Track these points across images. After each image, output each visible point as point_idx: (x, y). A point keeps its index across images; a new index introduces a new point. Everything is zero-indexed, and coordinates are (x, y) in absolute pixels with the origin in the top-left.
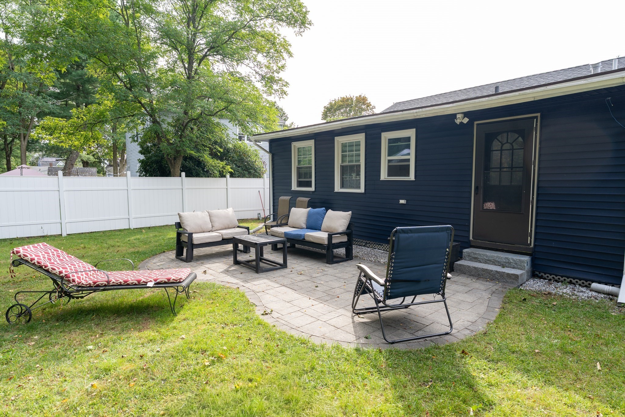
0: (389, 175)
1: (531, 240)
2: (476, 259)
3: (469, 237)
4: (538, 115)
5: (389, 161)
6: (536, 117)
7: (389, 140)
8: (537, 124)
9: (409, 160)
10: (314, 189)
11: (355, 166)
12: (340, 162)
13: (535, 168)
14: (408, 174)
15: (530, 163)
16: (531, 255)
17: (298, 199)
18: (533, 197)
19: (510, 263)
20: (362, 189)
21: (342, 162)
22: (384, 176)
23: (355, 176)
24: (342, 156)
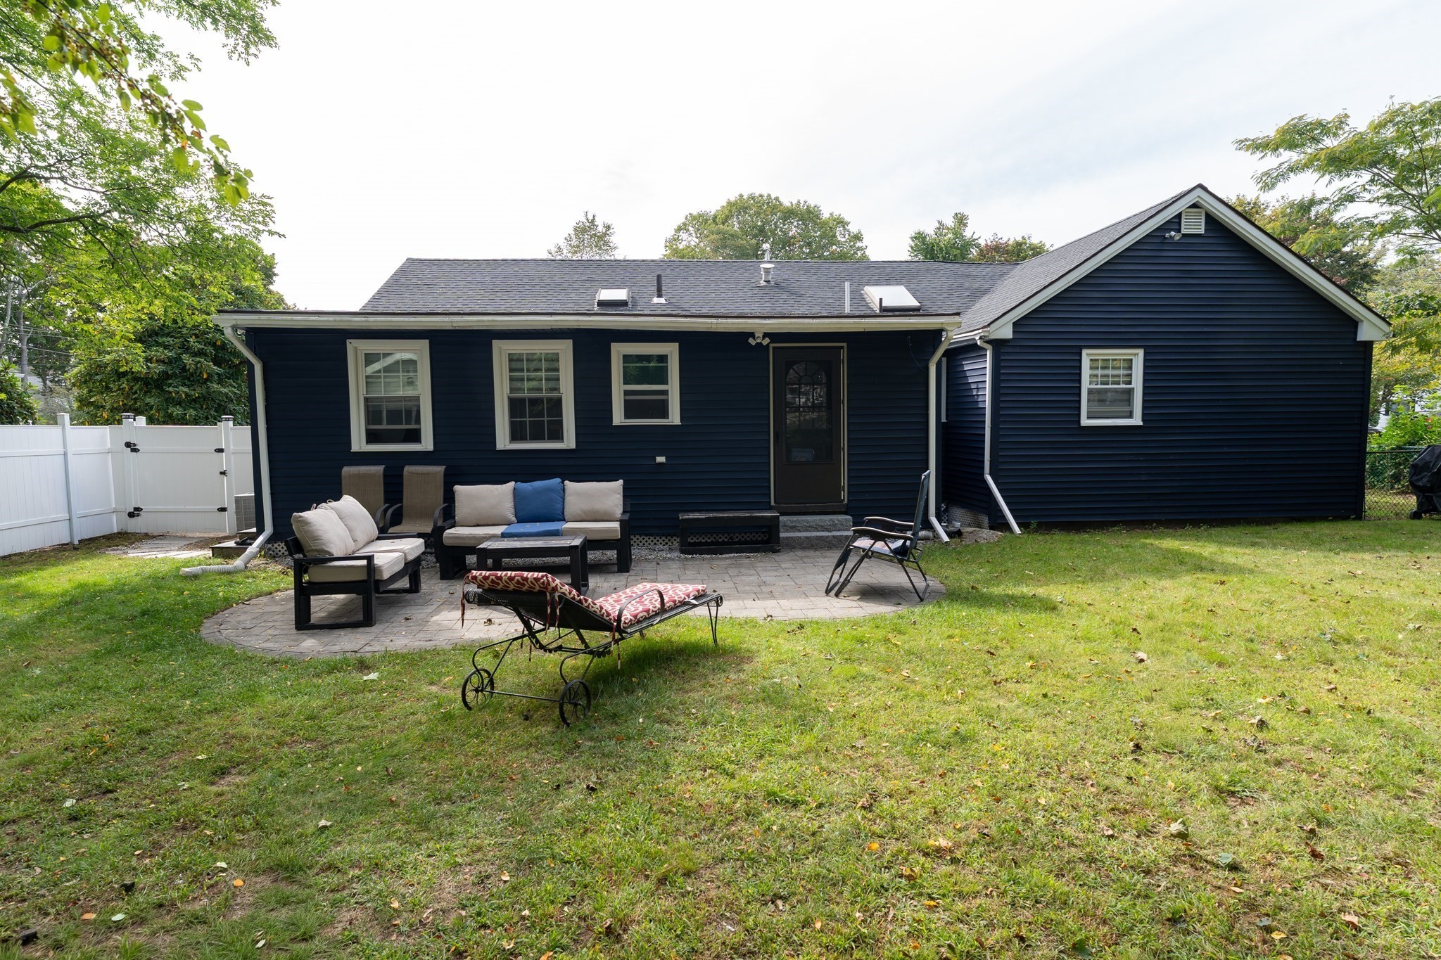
0: (627, 416)
1: (844, 495)
2: (794, 528)
3: (770, 502)
4: (845, 345)
5: (627, 393)
6: (843, 347)
7: (625, 356)
8: (844, 355)
9: (665, 392)
10: (430, 447)
11: (550, 400)
12: (507, 390)
13: (844, 409)
14: (664, 413)
15: (839, 402)
16: (846, 513)
17: (408, 469)
18: (845, 443)
19: (834, 525)
20: (569, 441)
21: (512, 390)
22: (618, 418)
23: (546, 419)
24: (511, 379)
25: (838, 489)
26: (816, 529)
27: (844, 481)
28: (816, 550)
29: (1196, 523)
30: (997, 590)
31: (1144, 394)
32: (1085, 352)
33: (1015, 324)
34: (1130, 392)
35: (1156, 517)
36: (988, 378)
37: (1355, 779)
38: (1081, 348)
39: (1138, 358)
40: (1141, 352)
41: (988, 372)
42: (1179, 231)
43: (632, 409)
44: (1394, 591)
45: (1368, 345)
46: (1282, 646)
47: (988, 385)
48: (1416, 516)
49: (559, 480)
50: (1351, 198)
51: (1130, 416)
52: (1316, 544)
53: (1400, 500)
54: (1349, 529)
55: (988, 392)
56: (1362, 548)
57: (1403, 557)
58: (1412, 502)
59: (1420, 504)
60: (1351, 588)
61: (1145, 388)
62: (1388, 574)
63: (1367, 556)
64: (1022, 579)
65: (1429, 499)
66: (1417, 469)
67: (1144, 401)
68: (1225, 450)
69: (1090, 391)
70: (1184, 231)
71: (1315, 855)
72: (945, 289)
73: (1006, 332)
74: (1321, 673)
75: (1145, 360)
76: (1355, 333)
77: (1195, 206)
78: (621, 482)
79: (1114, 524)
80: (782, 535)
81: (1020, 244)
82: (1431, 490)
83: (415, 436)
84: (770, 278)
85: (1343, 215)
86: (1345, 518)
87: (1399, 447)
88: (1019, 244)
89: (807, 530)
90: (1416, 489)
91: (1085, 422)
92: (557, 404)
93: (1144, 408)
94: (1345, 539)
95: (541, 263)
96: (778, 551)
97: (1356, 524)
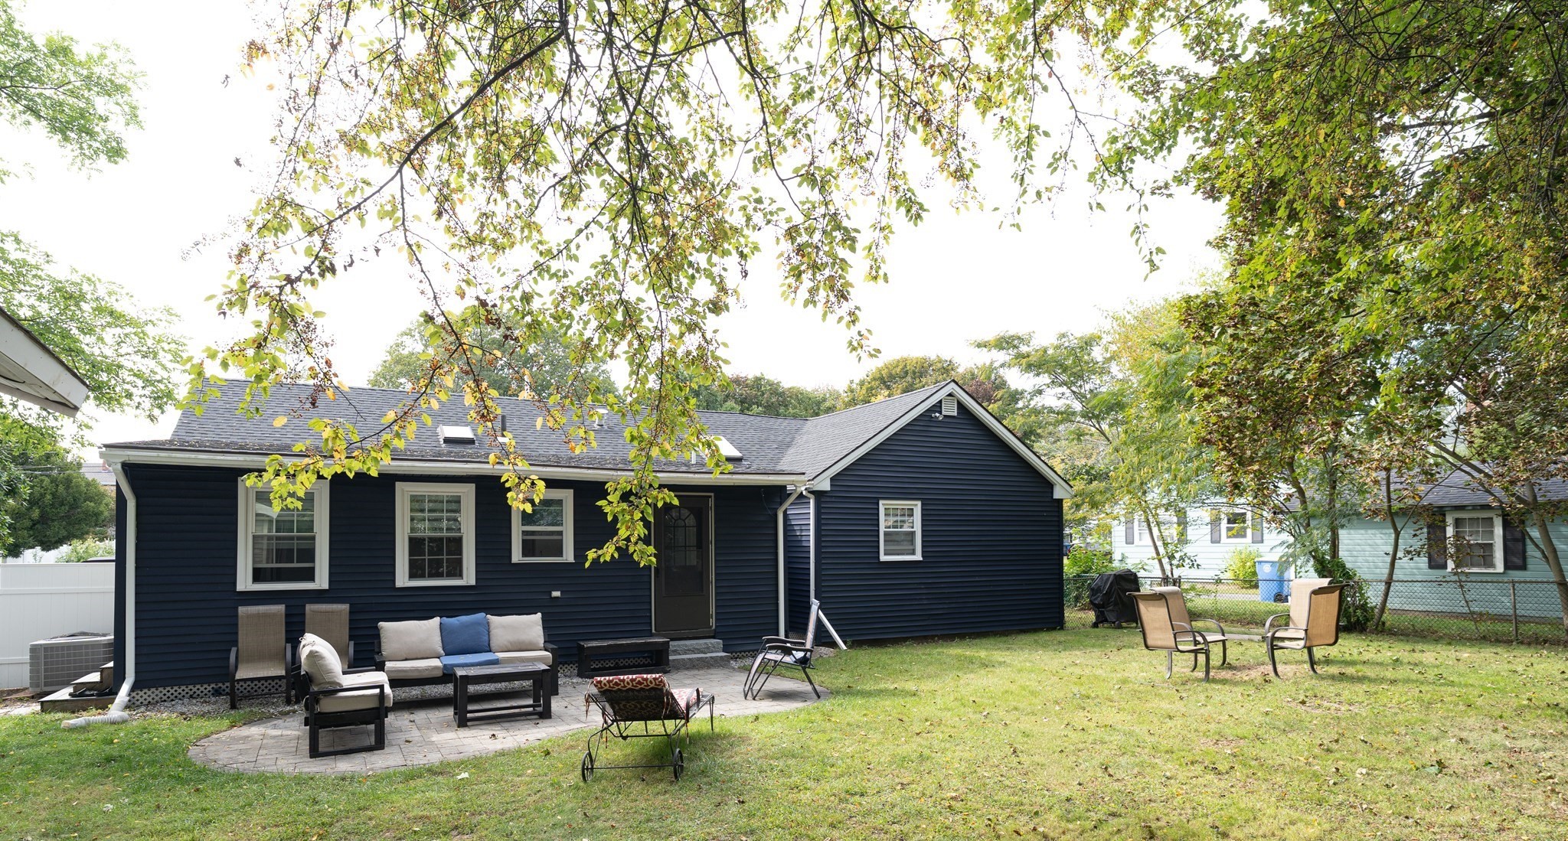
0: (524, 554)
1: (713, 622)
4: (712, 494)
5: (525, 534)
6: (710, 497)
8: (712, 503)
9: (560, 533)
10: (325, 586)
11: (449, 539)
12: (407, 530)
13: (712, 548)
14: (559, 552)
15: (708, 542)
16: (714, 637)
17: (309, 608)
18: (713, 577)
19: (708, 648)
20: (469, 577)
21: (413, 530)
22: (517, 556)
23: (445, 557)
24: (412, 519)
25: (708, 616)
26: (693, 651)
27: (713, 610)
28: (698, 669)
29: (962, 637)
30: (867, 688)
31: (923, 536)
32: (881, 502)
33: (832, 479)
34: (913, 534)
35: (934, 633)
36: (812, 522)
37: (1113, 752)
38: (878, 499)
39: (917, 507)
40: (919, 503)
41: (812, 516)
42: (940, 413)
43: (529, 548)
44: (1101, 671)
45: (1060, 501)
46: (1057, 703)
47: (812, 527)
48: (1095, 625)
49: (483, 614)
50: (1040, 392)
51: (913, 553)
52: (1045, 646)
53: (1081, 615)
54: (1059, 636)
55: (812, 533)
56: (1072, 648)
57: (1097, 652)
58: (1091, 616)
59: (1097, 617)
60: (1078, 671)
61: (923, 531)
62: (1094, 662)
63: (1078, 653)
64: (877, 680)
65: (1102, 613)
66: (1094, 591)
67: (923, 541)
68: (977, 579)
69: (886, 534)
70: (944, 413)
71: (1110, 775)
72: (756, 441)
73: (825, 485)
74: (1081, 713)
75: (922, 510)
76: (1052, 493)
77: (950, 395)
78: (539, 615)
79: (905, 640)
80: (671, 658)
81: (760, 379)
82: (1103, 606)
83: (309, 575)
84: (603, 422)
85: (1038, 402)
86: (1054, 629)
87: (1078, 576)
88: (758, 380)
89: (685, 653)
90: (1094, 606)
91: (883, 558)
92: (456, 544)
93: (923, 547)
94: (1060, 643)
95: (361, 392)
96: (668, 672)
97: (1062, 633)
